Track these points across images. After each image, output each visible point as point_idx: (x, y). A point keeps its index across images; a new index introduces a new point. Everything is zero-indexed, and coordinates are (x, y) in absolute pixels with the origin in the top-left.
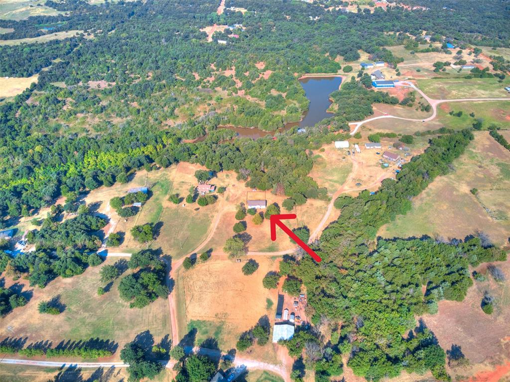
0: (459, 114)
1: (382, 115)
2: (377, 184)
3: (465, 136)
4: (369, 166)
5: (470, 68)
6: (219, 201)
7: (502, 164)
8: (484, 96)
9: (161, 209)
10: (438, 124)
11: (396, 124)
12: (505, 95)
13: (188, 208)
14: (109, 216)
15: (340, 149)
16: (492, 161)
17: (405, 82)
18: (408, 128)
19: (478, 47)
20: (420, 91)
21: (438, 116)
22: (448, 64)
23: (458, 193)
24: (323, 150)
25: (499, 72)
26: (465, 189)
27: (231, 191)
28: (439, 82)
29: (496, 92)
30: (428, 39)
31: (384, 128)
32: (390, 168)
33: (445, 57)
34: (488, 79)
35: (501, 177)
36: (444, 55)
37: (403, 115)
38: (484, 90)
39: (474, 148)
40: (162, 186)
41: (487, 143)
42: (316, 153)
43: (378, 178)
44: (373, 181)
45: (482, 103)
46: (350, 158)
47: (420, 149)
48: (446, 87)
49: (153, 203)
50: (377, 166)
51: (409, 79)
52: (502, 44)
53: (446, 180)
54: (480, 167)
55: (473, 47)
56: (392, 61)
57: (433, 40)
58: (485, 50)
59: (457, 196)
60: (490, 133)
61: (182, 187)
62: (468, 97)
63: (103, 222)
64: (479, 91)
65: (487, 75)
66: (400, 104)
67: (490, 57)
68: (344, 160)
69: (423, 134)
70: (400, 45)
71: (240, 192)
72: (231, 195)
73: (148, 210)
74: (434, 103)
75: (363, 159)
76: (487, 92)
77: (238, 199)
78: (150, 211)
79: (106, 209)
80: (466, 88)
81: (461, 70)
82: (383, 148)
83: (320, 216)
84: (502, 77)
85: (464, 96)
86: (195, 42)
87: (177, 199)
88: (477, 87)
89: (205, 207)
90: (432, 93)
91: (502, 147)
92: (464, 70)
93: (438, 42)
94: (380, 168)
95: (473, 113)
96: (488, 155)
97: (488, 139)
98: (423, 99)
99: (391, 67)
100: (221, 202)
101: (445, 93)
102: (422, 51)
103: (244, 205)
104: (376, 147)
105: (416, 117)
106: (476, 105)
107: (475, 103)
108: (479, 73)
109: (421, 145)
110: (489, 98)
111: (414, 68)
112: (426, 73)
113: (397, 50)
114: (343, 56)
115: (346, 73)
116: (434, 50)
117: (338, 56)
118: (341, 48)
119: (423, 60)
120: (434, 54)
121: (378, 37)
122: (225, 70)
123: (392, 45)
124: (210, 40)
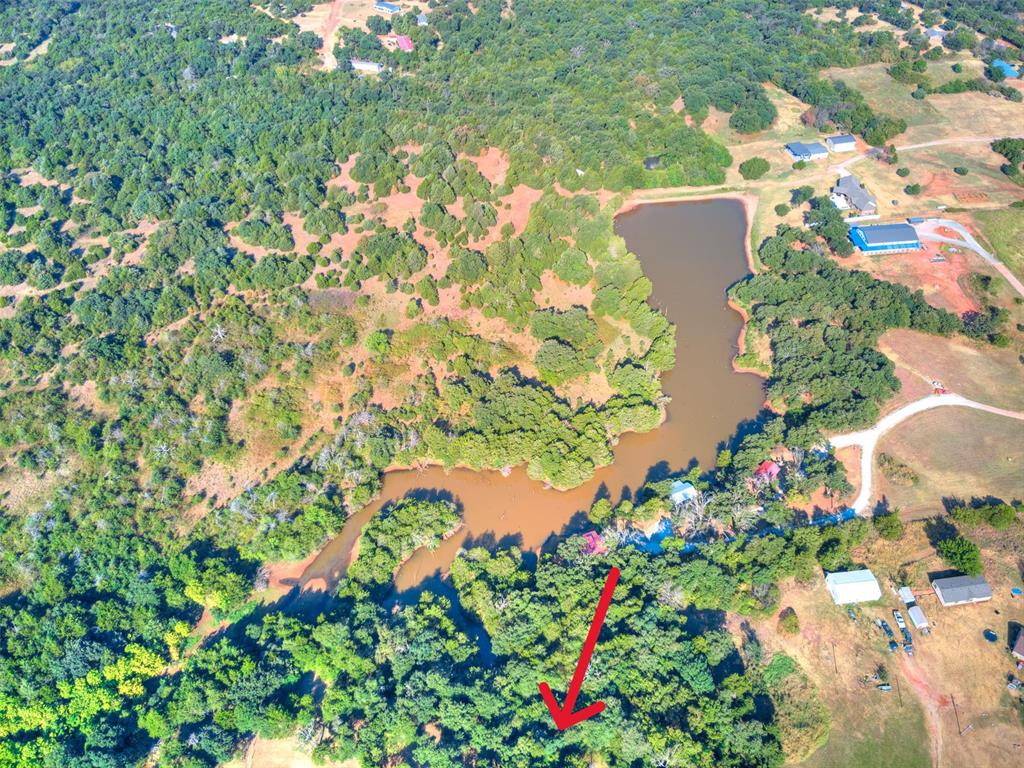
17: (943, 223)
30: (937, 37)
36: (1003, 106)
51: (949, 210)
56: (872, 130)
66: (961, 331)
70: (873, 62)
86: (284, 78)
99: (879, 157)
102: (944, 90)
111: (945, 156)
113: (864, 77)
114: (727, 110)
115: (752, 184)
116: (972, 86)
117: (712, 109)
118: (718, 86)
119: (958, 124)
120: (975, 101)
121: (804, 32)
122: (388, 193)
123: (853, 64)
124: (330, 61)
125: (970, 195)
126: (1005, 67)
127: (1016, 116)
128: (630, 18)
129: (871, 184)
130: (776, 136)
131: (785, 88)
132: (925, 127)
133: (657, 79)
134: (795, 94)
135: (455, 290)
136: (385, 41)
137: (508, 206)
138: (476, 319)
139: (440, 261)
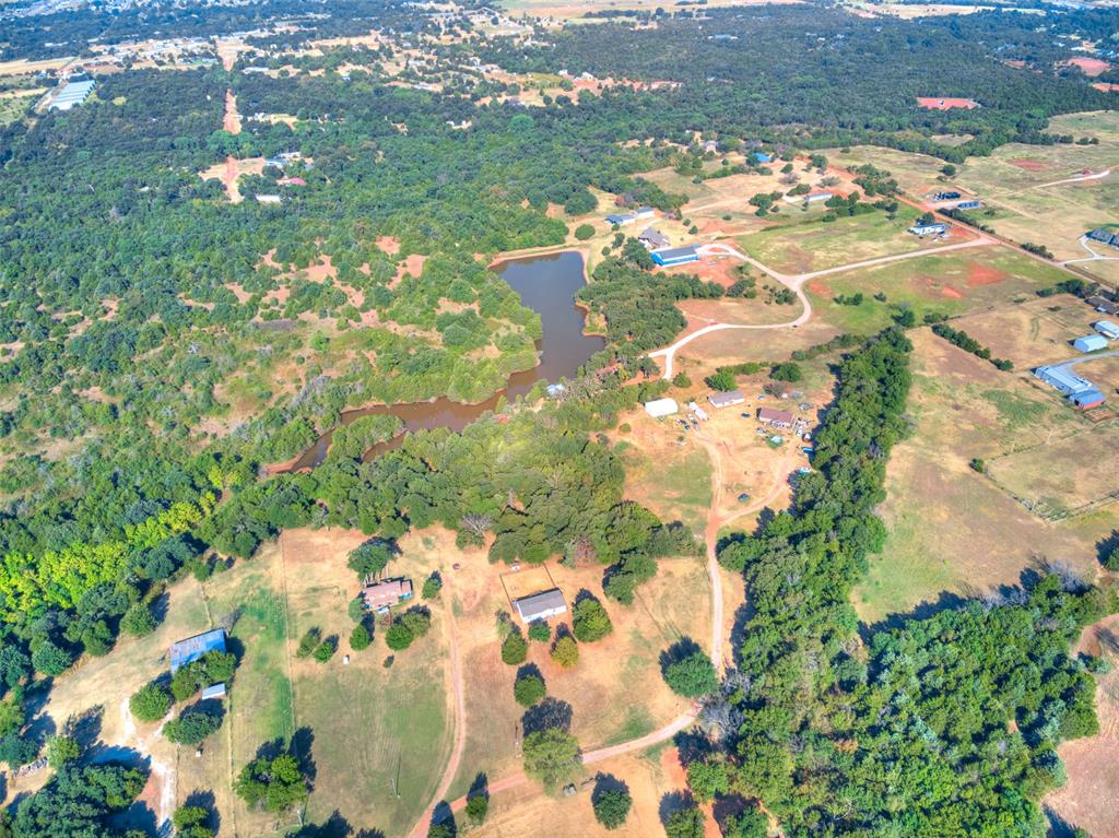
0: (857, 300)
1: (705, 325)
2: (781, 489)
3: (894, 345)
4: (743, 449)
5: (822, 197)
6: (437, 621)
7: (993, 393)
8: (879, 254)
9: (284, 686)
10: (825, 329)
11: (744, 340)
12: (917, 246)
13: (361, 665)
14: (143, 749)
15: (661, 419)
16: (970, 391)
17: (714, 245)
18: (772, 347)
19: (817, 153)
20: (752, 261)
21: (816, 311)
22: (777, 196)
23: (950, 477)
24: (626, 429)
25: (879, 198)
26: (957, 465)
27: (456, 585)
28: (780, 237)
29: (896, 242)
30: (711, 147)
31: (726, 353)
32: (788, 445)
33: (764, 183)
34: (866, 215)
35: (1006, 421)
36: (758, 179)
37: (747, 318)
38: (872, 239)
39: (923, 369)
40: (261, 615)
41: (940, 352)
42: (614, 436)
43: (777, 475)
44: (770, 484)
45: (886, 269)
46: (695, 435)
47: (821, 390)
48: (798, 245)
49: (256, 675)
50: (759, 445)
52: (857, 139)
53: (913, 451)
54: (957, 407)
55: (806, 153)
56: (668, 205)
57: (723, 149)
58: (831, 156)
59: (952, 482)
60: (935, 329)
61: (318, 606)
62: (852, 260)
63: (135, 774)
64: (864, 243)
65: (862, 209)
66: (728, 295)
67: (849, 170)
68: (683, 444)
69: (810, 354)
70: (665, 166)
71: (481, 582)
72: (461, 595)
73: (250, 702)
74: (795, 283)
75: (721, 433)
76: (881, 244)
77: (484, 601)
78: (257, 702)
79: (123, 731)
80: (835, 242)
81: (806, 205)
82: (750, 402)
83: (706, 601)
84: (892, 208)
85: (842, 258)
87: (321, 645)
88: (855, 235)
89: (408, 652)
90: (778, 262)
91: (971, 356)
92: (813, 204)
93: (735, 153)
94: (769, 450)
95: (881, 294)
96: (954, 378)
97: (936, 342)
98: (767, 278)
99: (670, 218)
100: (443, 623)
101: (804, 258)
102: (715, 176)
103: (509, 616)
104: (735, 402)
105: (775, 320)
106: (874, 275)
107: (870, 270)
108: (843, 207)
109: (819, 381)
110: (890, 255)
111: (716, 212)
112: (744, 222)
113: (663, 178)
114: (560, 203)
115: (584, 242)
116: (737, 170)
117: (550, 204)
118: (552, 188)
119: (725, 194)
120: (739, 179)
121: (613, 154)
122: (307, 266)
123: (650, 169)
124: (236, 198)
125: (734, 229)
126: (760, 156)
127: (768, 184)
128: (480, 156)
129: (665, 232)
130: (599, 215)
131: (602, 188)
132: (703, 199)
133: (506, 189)
134: (610, 191)
135: (373, 312)
136: (280, 182)
137: (405, 265)
138: (392, 327)
139: (357, 299)
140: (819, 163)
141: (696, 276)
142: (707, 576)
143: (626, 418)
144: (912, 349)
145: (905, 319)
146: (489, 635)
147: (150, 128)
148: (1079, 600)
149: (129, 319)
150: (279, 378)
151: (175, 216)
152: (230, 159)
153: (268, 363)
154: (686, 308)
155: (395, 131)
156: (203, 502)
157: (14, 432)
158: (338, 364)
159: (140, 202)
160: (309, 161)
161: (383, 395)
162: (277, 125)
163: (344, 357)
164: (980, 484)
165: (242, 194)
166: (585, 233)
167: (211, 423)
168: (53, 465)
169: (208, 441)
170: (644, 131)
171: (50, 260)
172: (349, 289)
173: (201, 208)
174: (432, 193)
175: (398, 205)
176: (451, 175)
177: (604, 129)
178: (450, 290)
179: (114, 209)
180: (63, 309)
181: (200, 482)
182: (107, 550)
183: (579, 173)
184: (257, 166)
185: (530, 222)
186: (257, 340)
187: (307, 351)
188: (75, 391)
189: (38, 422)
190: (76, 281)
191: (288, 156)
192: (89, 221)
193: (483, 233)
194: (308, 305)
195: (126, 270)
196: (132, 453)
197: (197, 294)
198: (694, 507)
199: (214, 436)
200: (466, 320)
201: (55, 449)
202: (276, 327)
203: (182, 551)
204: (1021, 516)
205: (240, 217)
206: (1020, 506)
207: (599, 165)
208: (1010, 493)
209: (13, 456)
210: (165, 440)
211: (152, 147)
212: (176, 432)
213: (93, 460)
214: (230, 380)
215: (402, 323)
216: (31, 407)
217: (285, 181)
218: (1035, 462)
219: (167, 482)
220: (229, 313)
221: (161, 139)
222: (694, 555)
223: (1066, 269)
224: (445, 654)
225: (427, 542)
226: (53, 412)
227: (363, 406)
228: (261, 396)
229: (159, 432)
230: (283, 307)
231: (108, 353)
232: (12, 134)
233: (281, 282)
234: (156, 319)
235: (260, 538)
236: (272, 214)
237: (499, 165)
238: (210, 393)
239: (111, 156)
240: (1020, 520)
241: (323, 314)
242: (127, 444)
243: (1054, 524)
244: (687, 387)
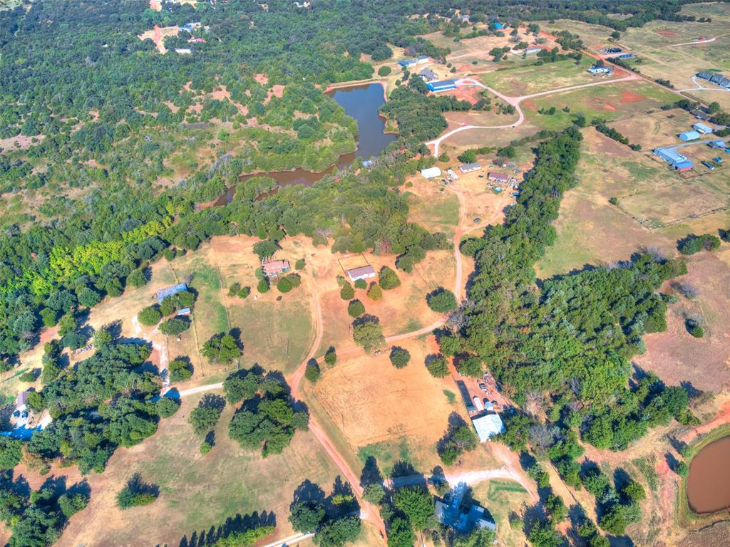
0: (552, 111)
1: (459, 126)
2: (498, 215)
3: (572, 136)
4: (479, 194)
5: (535, 51)
6: (304, 280)
7: (628, 163)
8: (568, 85)
9: (223, 310)
10: (532, 128)
11: (482, 135)
12: (591, 80)
13: (263, 300)
14: (147, 338)
15: (430, 179)
16: (614, 162)
17: (466, 80)
18: (499, 139)
19: (533, 23)
20: (490, 89)
21: (527, 118)
22: (506, 50)
23: (597, 207)
24: (410, 185)
25: (571, 51)
26: (602, 201)
27: (313, 264)
28: (508, 75)
29: (579, 77)
30: (466, 19)
31: (471, 143)
32: (505, 192)
33: (499, 42)
34: (561, 62)
35: (634, 178)
36: (496, 39)
37: (484, 122)
38: (564, 76)
39: (588, 150)
40: (206, 278)
41: (599, 141)
42: (403, 189)
43: (497, 208)
44: (493, 212)
45: (571, 94)
46: (450, 188)
47: (526, 162)
48: (518, 79)
49: (207, 304)
50: (488, 193)
51: (469, 75)
52: (559, 15)
53: (576, 194)
54: (605, 171)
55: (526, 23)
56: (437, 55)
57: (474, 20)
58: (542, 26)
59: (598, 210)
60: (597, 128)
61: (237, 273)
62: (550, 88)
63: (146, 349)
64: (559, 78)
65: (559, 58)
66: (474, 109)
67: (553, 34)
68: (443, 192)
69: (521, 143)
70: (436, 31)
71: (327, 262)
72: (316, 269)
73: (204, 317)
74: (515, 102)
75: (466, 186)
76: (570, 79)
77: (330, 272)
78: (208, 317)
79: (135, 330)
80: (542, 78)
81: (525, 55)
82: (483, 169)
83: (452, 271)
84: (578, 58)
85: (545, 87)
87: (241, 291)
88: (554, 74)
89: (289, 294)
90: (506, 89)
91: (618, 143)
92: (529, 55)
93: (481, 23)
94: (494, 195)
95: (567, 108)
96: (606, 155)
97: (597, 135)
98: (498, 99)
99: (439, 63)
100: (308, 281)
101: (521, 87)
102: (468, 37)
103: (344, 278)
104: (475, 169)
105: (500, 123)
106: (564, 97)
107: (562, 94)
108: (548, 57)
109: (525, 157)
110: (575, 85)
111: (468, 59)
112: (485, 65)
113: (435, 38)
114: (369, 53)
115: (384, 77)
116: (482, 33)
117: (362, 54)
118: (363, 43)
119: (474, 48)
120: (484, 39)
121: (403, 23)
122: (211, 91)
123: (426, 33)
124: (163, 51)
125: (478, 70)
126: (498, 25)
127: (501, 42)
128: (316, 24)
129: (435, 71)
130: (393, 61)
131: (395, 44)
132: (459, 51)
133: (334, 45)
134: (401, 46)
135: (254, 119)
136: (189, 41)
137: (272, 91)
138: (266, 127)
139: (244, 111)
140: (534, 29)
141: (454, 97)
142: (454, 259)
143: (410, 179)
144: (582, 138)
145: (580, 122)
146: (334, 287)
147: (104, 8)
148: (662, 266)
149: (107, 122)
150: (201, 156)
151: (127, 62)
152: (156, 27)
153: (194, 147)
154: (448, 117)
155: (261, 9)
156: (164, 221)
157: (47, 184)
158: (236, 148)
159: (104, 54)
160: (207, 28)
161: (263, 166)
162: (184, 5)
163: (239, 144)
164: (615, 211)
165: (166, 48)
166: (385, 72)
167: (164, 180)
168: (74, 201)
169: (163, 190)
170: (422, 8)
171: (53, 88)
172: (238, 105)
173: (142, 56)
174: (286, 48)
175: (266, 54)
176: (298, 36)
177: (397, 7)
178: (300, 105)
179: (88, 57)
180: (66, 116)
181: (162, 211)
182: (113, 245)
183: (381, 35)
184: (174, 31)
185: (349, 65)
186: (186, 134)
187: (216, 141)
188: (80, 162)
189: (61, 179)
190: (71, 100)
191: (193, 25)
192: (73, 65)
193: (320, 71)
194: (215, 114)
195: (101, 93)
196: (119, 195)
197: (146, 107)
198: (448, 225)
199: (167, 187)
200: (311, 123)
201: (73, 193)
202: (196, 127)
203: (157, 244)
204: (635, 227)
205: (168, 62)
206: (635, 222)
207: (394, 30)
208: (630, 215)
209: (48, 197)
210: (138, 188)
211: (106, 20)
212: (143, 184)
213: (97, 199)
214: (172, 156)
215: (272, 125)
216: (56, 171)
217: (193, 40)
218: (647, 200)
219: (142, 210)
220: (166, 118)
221: (112, 15)
222: (447, 249)
223: (680, 94)
224: (309, 295)
225: (296, 243)
226: (69, 173)
227: (252, 173)
228: (192, 166)
229: (134, 184)
230: (199, 115)
231: (98, 140)
232: (17, 15)
233: (196, 100)
234: (123, 122)
235: (201, 239)
236: (187, 60)
237: (329, 30)
238: (161, 163)
239: (81, 26)
240: (634, 229)
241: (224, 120)
242: (116, 191)
243: (654, 231)
244: (447, 161)
